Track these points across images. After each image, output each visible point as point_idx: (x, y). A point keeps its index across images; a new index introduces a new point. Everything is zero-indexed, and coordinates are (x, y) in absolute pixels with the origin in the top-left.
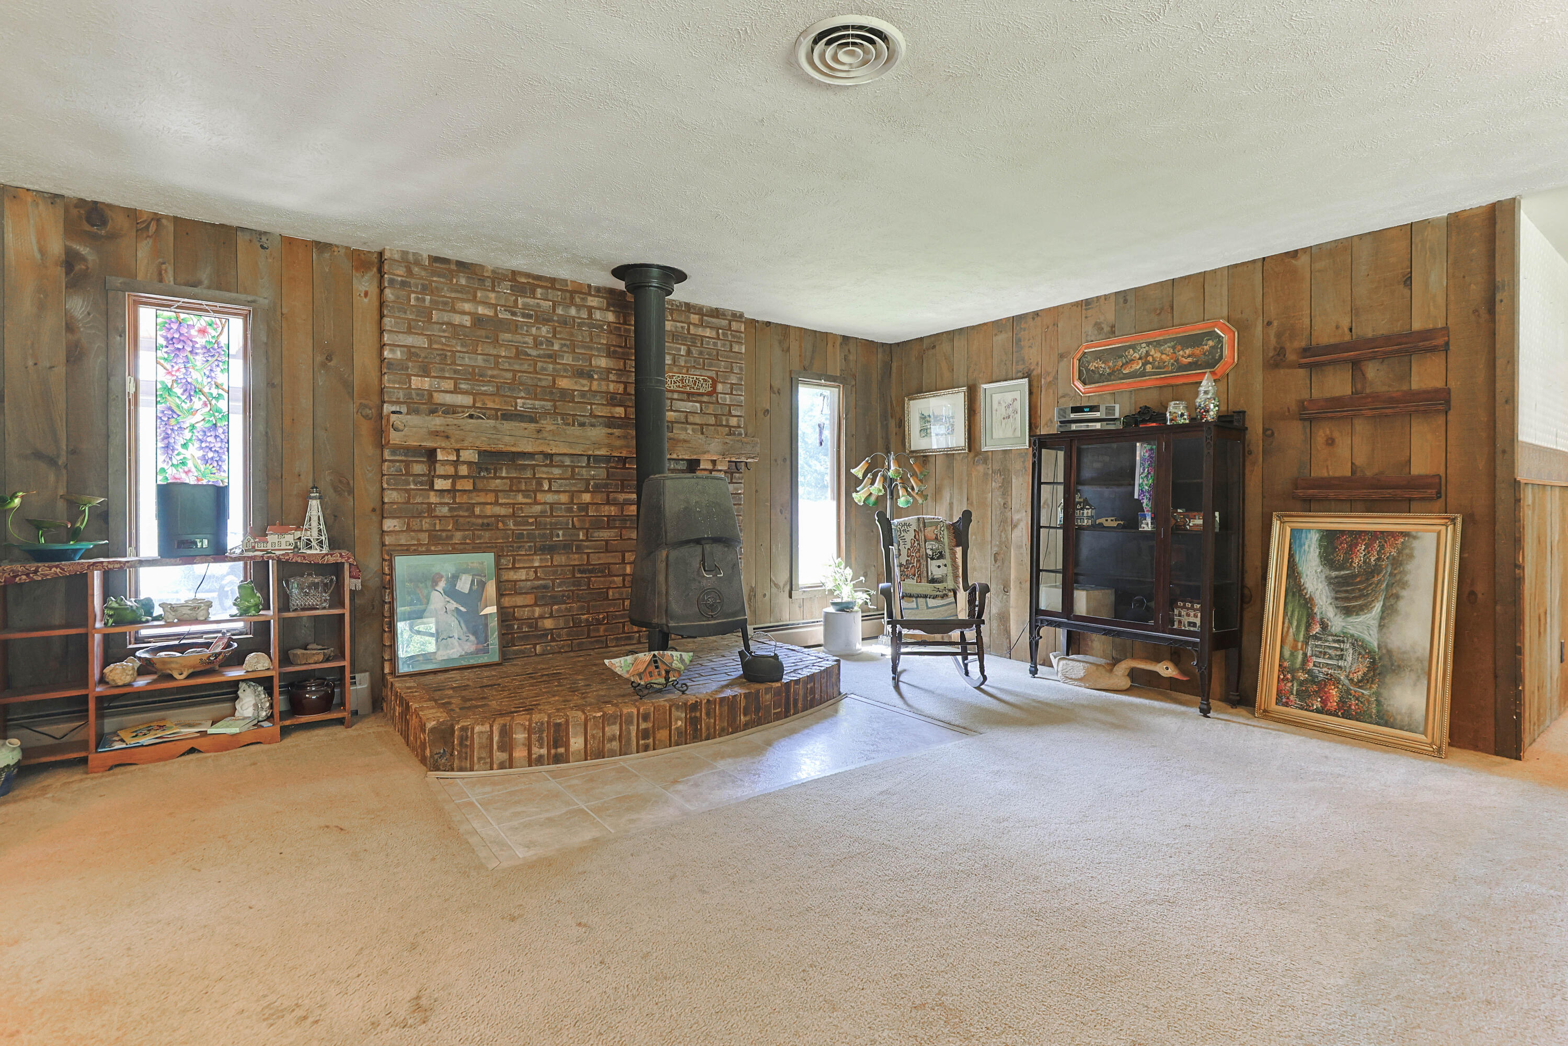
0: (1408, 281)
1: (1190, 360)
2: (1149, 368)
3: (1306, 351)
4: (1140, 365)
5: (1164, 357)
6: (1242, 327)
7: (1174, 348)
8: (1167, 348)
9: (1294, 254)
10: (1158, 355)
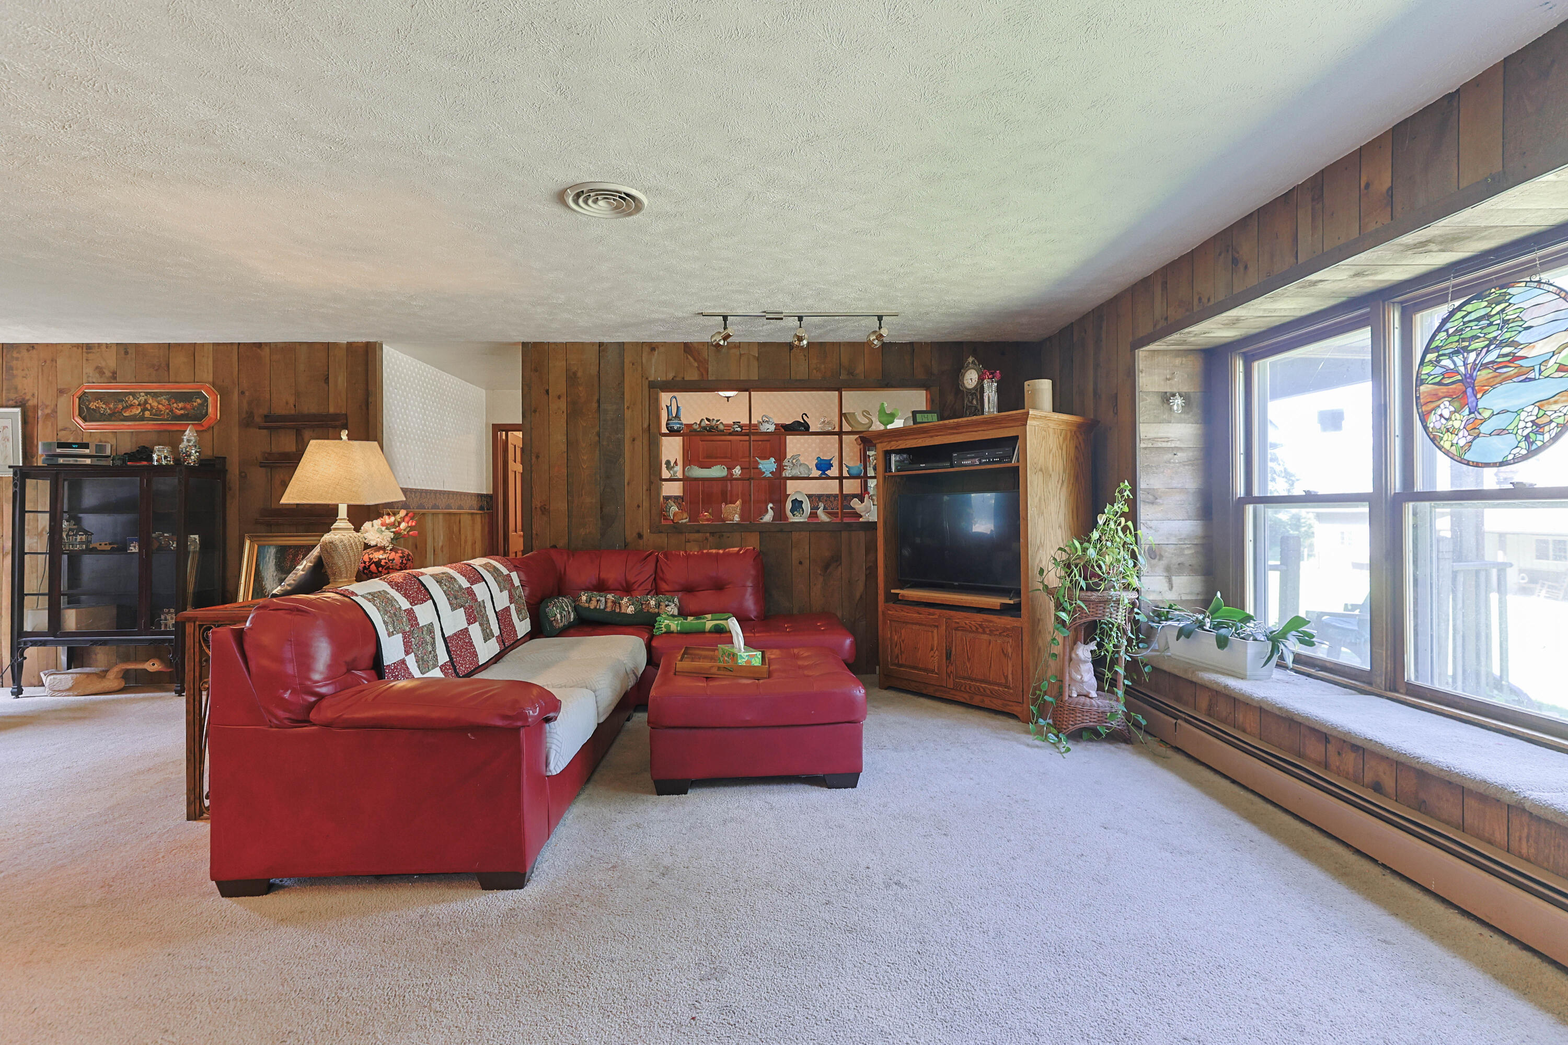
0: (327, 380)
1: (182, 412)
2: (147, 414)
3: (267, 418)
4: (140, 410)
5: (160, 406)
6: (224, 393)
7: (169, 400)
8: (163, 399)
9: (259, 345)
10: (155, 404)
